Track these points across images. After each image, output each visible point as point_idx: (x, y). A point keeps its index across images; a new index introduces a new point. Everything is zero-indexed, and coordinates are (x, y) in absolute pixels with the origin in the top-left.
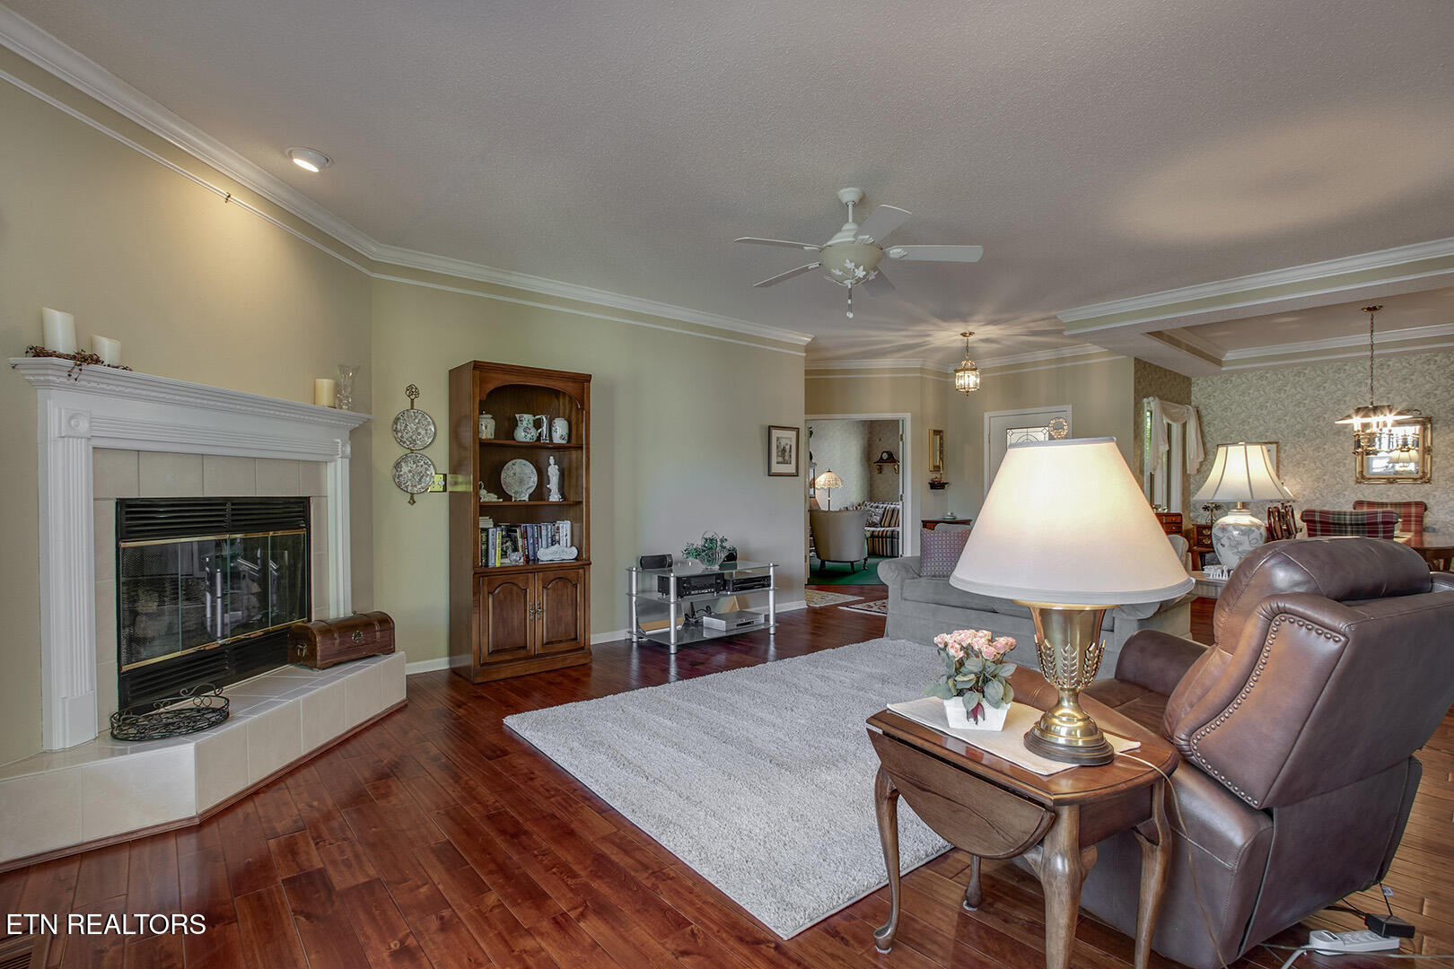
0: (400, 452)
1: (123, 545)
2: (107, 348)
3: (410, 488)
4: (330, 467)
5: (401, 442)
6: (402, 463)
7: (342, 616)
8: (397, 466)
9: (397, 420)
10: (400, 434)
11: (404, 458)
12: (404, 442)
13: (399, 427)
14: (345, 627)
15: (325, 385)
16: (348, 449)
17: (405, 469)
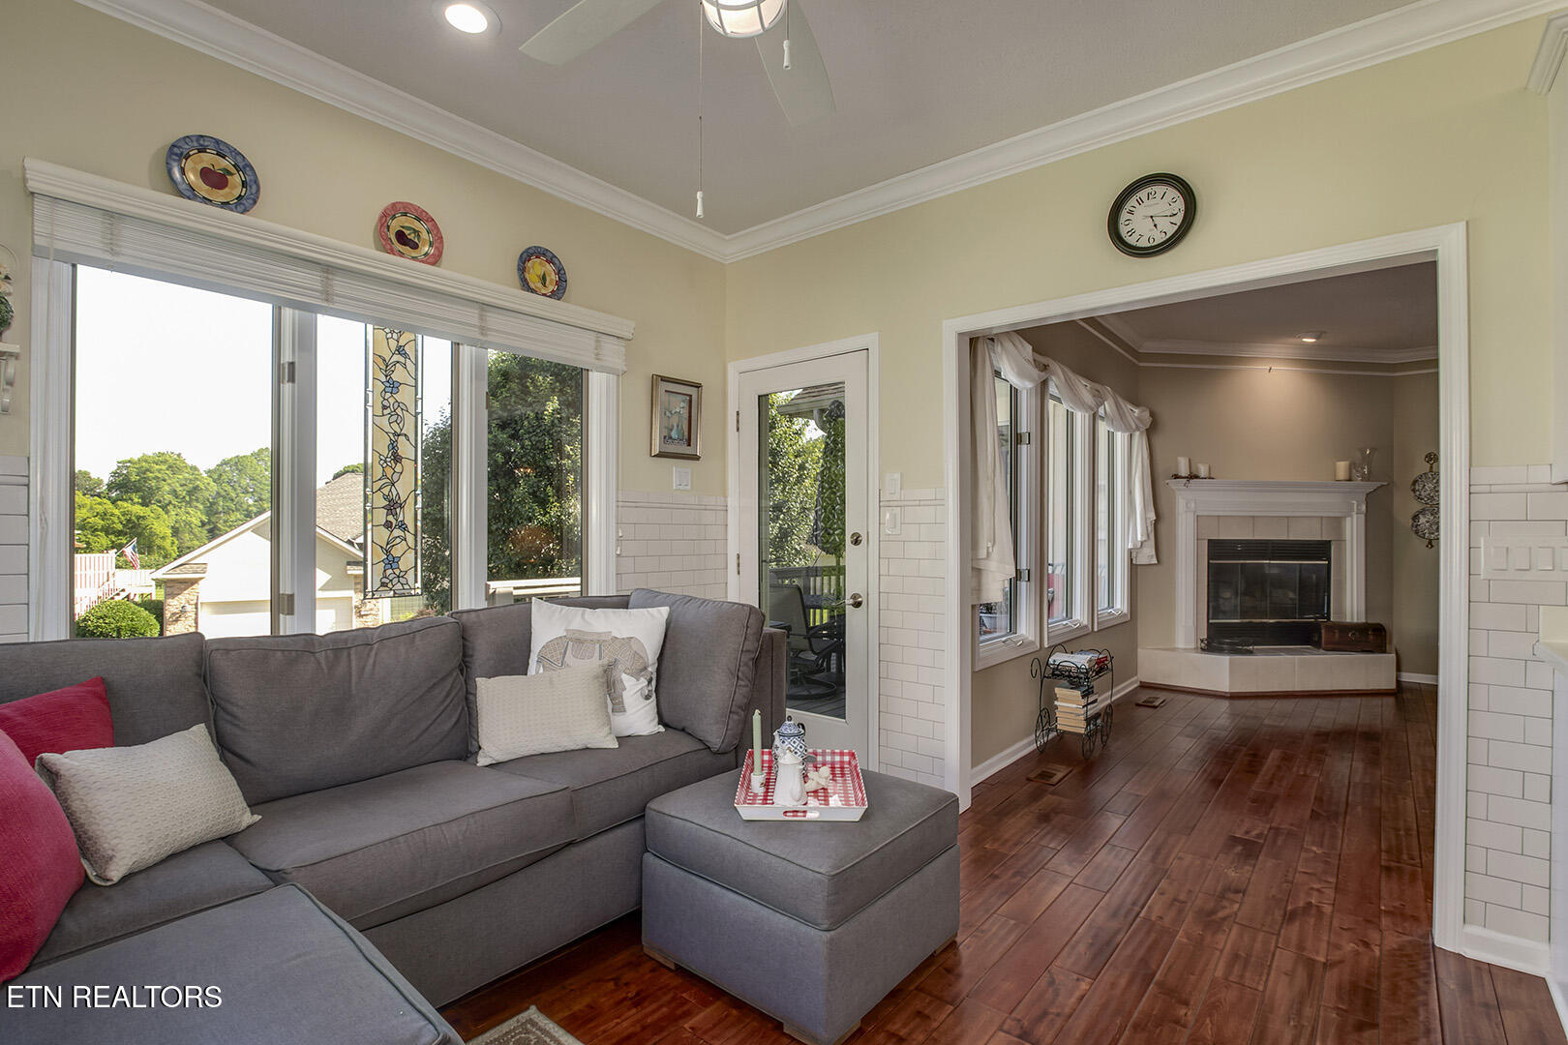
0: (1417, 506)
1: (1211, 561)
2: (1203, 471)
3: (1427, 535)
4: (1348, 519)
5: (1419, 498)
6: (1420, 516)
7: (1355, 621)
8: (1415, 517)
9: (1415, 482)
10: (1418, 493)
11: (1423, 512)
12: (1422, 499)
13: (1417, 488)
14: (1362, 629)
15: (1342, 467)
16: (1364, 507)
17: (1422, 520)
